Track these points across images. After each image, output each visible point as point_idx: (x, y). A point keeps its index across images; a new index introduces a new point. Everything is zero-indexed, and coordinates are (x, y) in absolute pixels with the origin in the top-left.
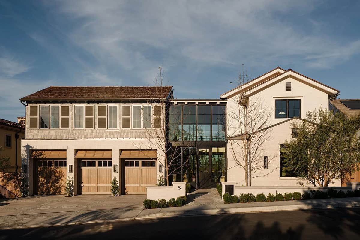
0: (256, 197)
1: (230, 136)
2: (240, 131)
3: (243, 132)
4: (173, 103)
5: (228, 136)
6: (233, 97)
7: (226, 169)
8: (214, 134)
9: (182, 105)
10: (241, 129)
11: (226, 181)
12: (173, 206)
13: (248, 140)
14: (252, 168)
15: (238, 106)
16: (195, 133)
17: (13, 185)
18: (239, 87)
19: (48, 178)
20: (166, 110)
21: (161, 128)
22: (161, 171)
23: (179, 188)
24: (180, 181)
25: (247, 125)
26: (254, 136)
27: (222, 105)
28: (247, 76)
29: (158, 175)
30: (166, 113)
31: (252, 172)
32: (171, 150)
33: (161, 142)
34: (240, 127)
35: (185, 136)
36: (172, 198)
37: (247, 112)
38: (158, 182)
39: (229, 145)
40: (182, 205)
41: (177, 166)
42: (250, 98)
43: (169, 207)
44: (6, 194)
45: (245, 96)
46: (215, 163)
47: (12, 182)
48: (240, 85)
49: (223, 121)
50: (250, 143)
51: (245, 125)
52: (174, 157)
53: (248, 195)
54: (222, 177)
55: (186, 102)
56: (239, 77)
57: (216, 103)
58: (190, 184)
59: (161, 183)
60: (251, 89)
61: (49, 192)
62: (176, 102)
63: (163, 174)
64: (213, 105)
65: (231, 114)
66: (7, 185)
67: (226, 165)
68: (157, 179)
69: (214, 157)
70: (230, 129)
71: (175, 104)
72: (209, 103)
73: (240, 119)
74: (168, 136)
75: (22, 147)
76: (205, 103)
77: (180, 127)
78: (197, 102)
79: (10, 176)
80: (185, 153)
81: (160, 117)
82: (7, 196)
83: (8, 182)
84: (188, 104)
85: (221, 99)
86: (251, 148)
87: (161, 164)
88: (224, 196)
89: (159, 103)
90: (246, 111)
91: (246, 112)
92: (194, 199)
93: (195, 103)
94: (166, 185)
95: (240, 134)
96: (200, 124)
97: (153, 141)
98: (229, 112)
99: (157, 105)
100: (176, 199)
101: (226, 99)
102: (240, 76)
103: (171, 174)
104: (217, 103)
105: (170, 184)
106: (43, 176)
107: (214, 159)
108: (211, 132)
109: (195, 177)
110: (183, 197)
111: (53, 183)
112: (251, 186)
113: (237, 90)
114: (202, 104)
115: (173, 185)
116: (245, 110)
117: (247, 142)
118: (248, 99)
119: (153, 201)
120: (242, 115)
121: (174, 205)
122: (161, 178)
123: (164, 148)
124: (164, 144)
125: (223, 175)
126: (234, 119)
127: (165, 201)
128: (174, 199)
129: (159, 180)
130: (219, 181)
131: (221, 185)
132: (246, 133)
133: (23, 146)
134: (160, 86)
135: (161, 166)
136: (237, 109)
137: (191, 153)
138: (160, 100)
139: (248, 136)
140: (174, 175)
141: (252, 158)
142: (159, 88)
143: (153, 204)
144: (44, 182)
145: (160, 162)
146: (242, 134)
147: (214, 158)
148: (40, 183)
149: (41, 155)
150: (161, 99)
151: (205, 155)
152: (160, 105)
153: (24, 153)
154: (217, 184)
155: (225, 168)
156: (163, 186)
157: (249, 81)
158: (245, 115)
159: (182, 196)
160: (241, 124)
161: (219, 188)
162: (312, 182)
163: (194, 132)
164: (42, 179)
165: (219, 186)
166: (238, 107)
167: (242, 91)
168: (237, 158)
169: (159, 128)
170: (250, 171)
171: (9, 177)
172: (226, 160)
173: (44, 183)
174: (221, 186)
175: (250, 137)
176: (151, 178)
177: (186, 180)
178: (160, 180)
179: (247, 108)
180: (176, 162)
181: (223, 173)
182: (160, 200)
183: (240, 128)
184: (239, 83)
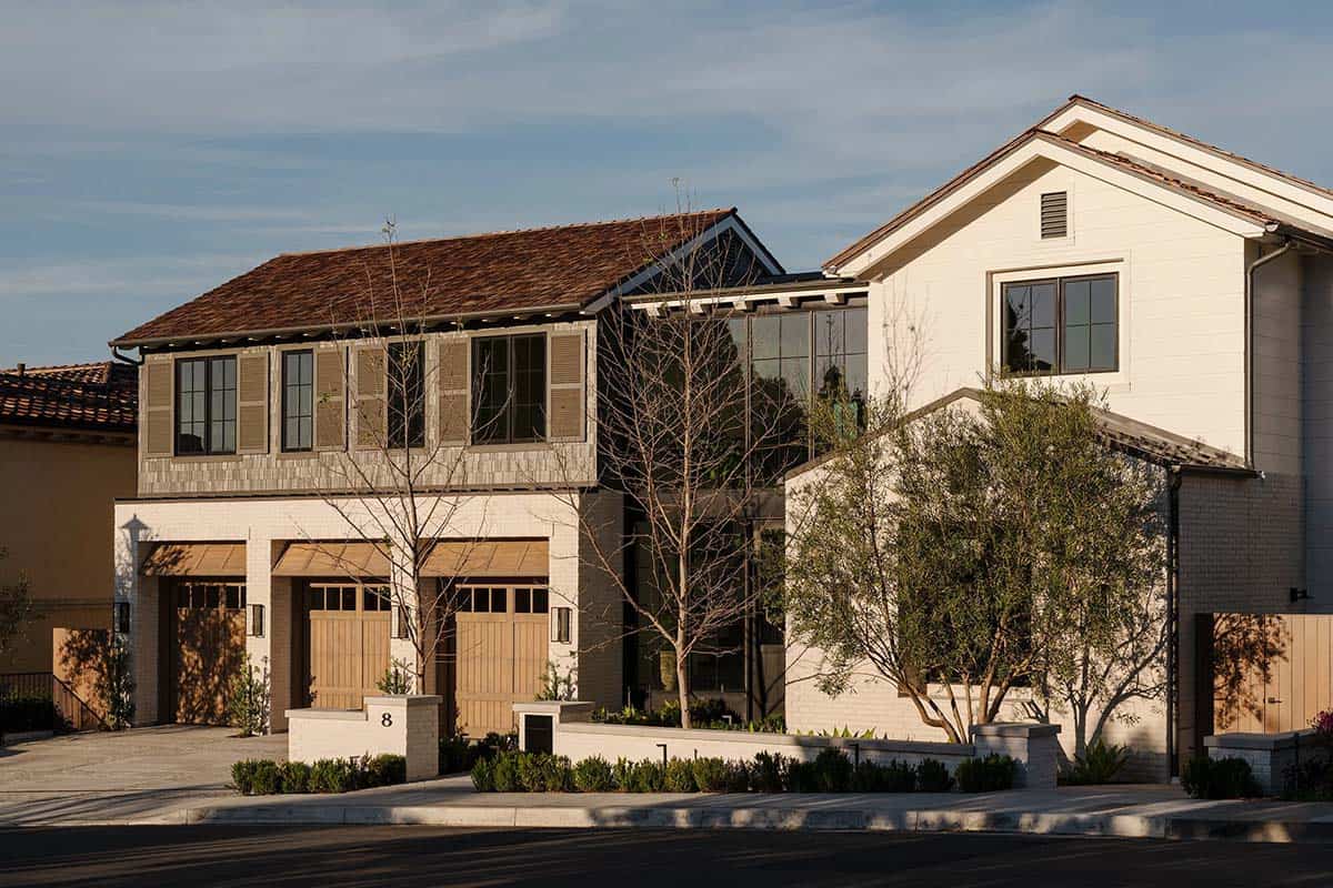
17: (94, 681)
19: (209, 654)
44: (70, 712)
47: (90, 667)
61: (211, 713)
66: (77, 677)
75: (116, 529)
79: (84, 642)
82: (76, 723)
83: (79, 665)
104: (827, 301)
106: (193, 647)
111: (224, 676)
133: (121, 525)
144: (198, 669)
148: (184, 674)
149: (175, 562)
153: (123, 556)
162: (1033, 715)
164: (190, 657)
171: (82, 646)
173: (196, 672)
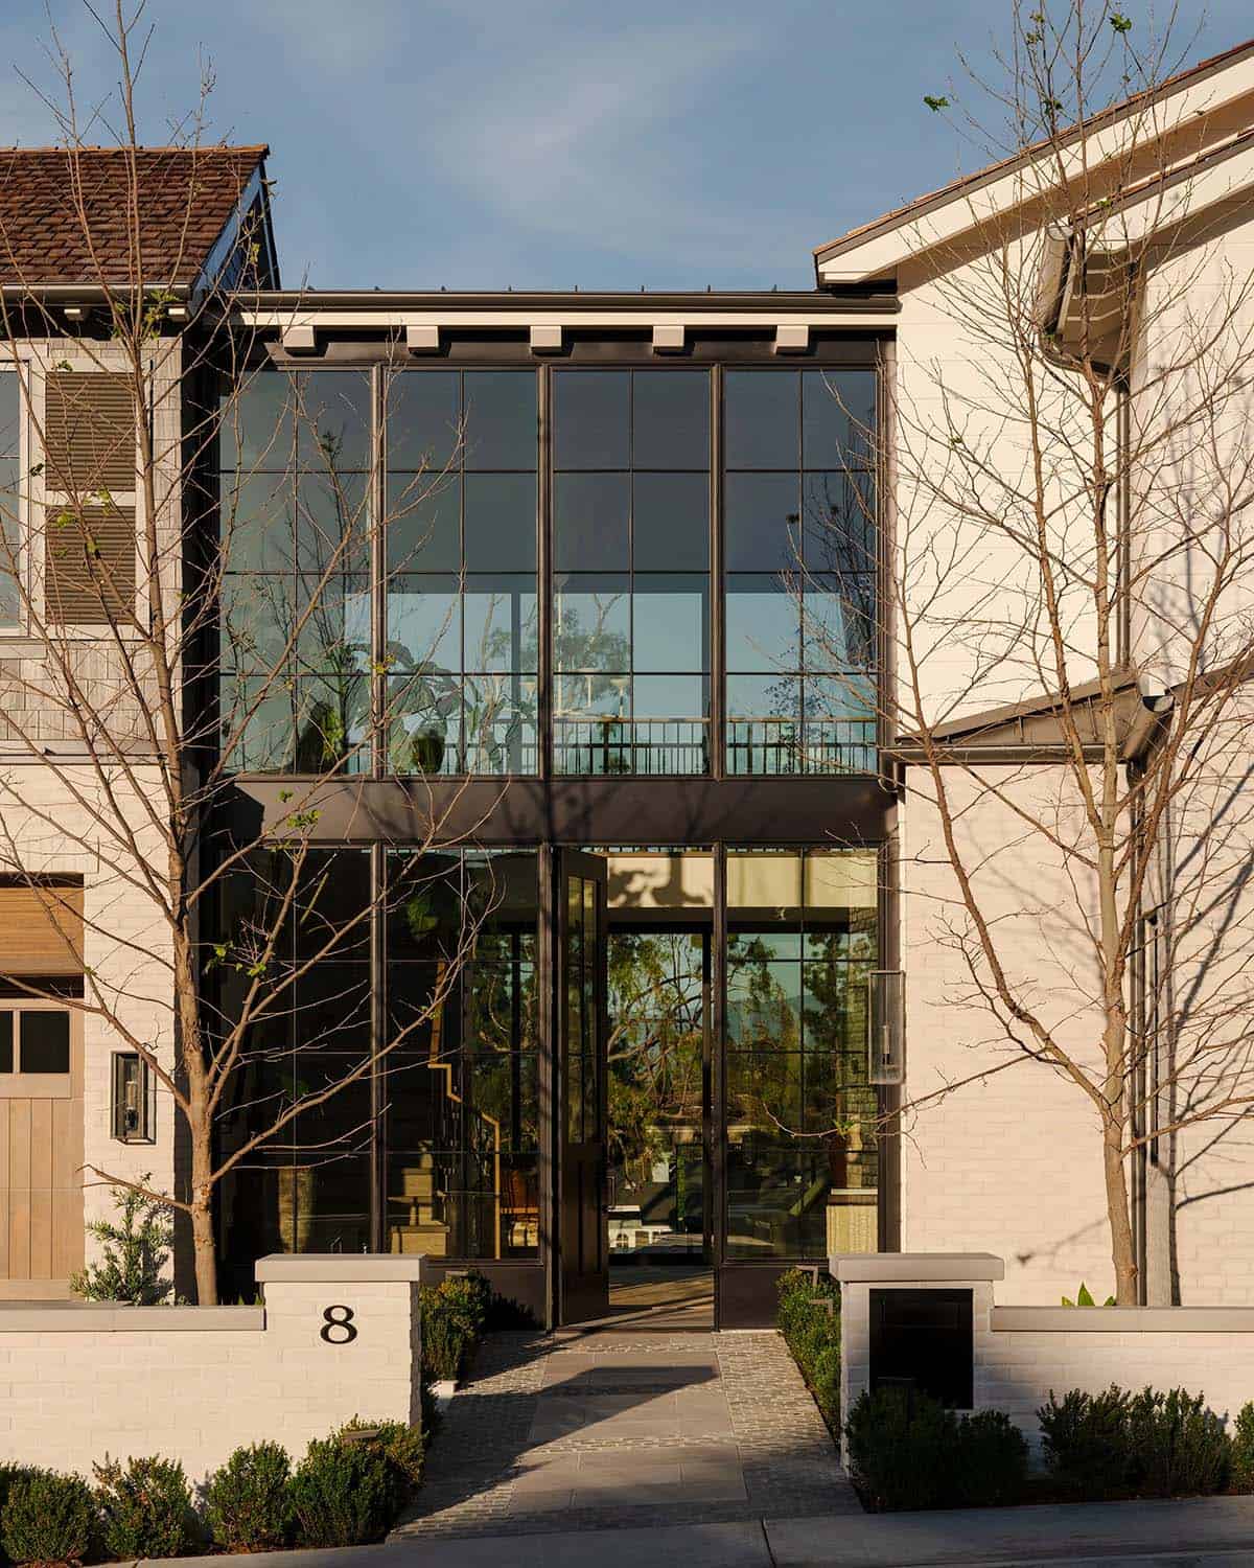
0: (1231, 1430)
1: (929, 724)
2: (1049, 660)
3: (1083, 673)
4: (273, 333)
5: (907, 725)
6: (963, 272)
7: (888, 1100)
8: (744, 699)
9: (371, 361)
10: (1057, 631)
11: (888, 1237)
12: (269, 1544)
13: (1138, 764)
14: (1183, 1087)
15: (1018, 372)
16: (530, 689)
18: (1037, 154)
20: (189, 418)
21: (127, 631)
22: (129, 1123)
23: (339, 1324)
24: (355, 1241)
25: (1124, 594)
26: (1207, 713)
27: (831, 366)
28: (1120, 26)
29: (89, 1176)
30: (187, 448)
31: (1190, 1139)
32: (239, 879)
33: (121, 786)
34: (1045, 614)
35: (412, 723)
36: (250, 1439)
37: (1123, 446)
38: (95, 1255)
39: (912, 822)
40: (371, 1523)
41: (314, 1074)
42: (1161, 283)
43: (220, 1549)
45: (1101, 260)
46: (775, 1029)
48: (1040, 138)
49: (847, 550)
50: (1163, 802)
51: (1099, 591)
52: (275, 970)
53: (1146, 1402)
54: (843, 1202)
55: (423, 328)
56: (1031, 40)
57: (769, 333)
58: (471, 1278)
59: (132, 1262)
60: (1168, 181)
62: (299, 328)
63: (154, 1164)
64: (729, 364)
65: (936, 460)
67: (891, 1059)
68: (91, 1215)
69: (759, 956)
70: (923, 636)
71: (294, 352)
72: (692, 334)
73: (1042, 520)
74: (215, 712)
76: (646, 333)
77: (357, 616)
78: (546, 328)
80: (413, 912)
81: (120, 499)
84: (441, 352)
85: (825, 287)
86: (1179, 858)
87: (131, 1049)
88: (855, 1417)
89: (103, 334)
90: (1110, 428)
91: (1109, 446)
92: (531, 1456)
93: (522, 334)
94: (188, 1292)
95: (1038, 691)
96: (587, 579)
97: (38, 782)
98: (917, 442)
99: (83, 357)
100: (298, 1456)
101: (882, 289)
102: (1031, 27)
103: (245, 1159)
104: (781, 341)
105: (237, 1287)
107: (763, 983)
108: (715, 676)
109: (532, 1196)
110: (387, 1434)
112: (1176, 1300)
113: (1003, 195)
114: (608, 350)
115: (268, 1291)
116: (1099, 423)
117: (1123, 786)
118: (1137, 294)
119: (27, 1477)
120: (1066, 484)
121: (277, 1530)
122: (131, 1206)
123: (162, 858)
124: (164, 811)
125: (854, 1172)
126: (971, 529)
127: (170, 1477)
128: (272, 1458)
129: (108, 1232)
130: (809, 1235)
131: (831, 1285)
132: (1107, 685)
134: (114, 147)
135: (129, 1065)
136: (1004, 408)
137: (478, 913)
138: (117, 308)
139: (1143, 720)
140: (287, 1173)
141: (1183, 977)
142: (93, 161)
143: (30, 1518)
145: (113, 1020)
146: (1071, 703)
147: (766, 977)
150: (124, 297)
151: (661, 942)
152: (112, 358)
154: (787, 1277)
155: (876, 1088)
156: (151, 1296)
157: (1139, 85)
158: (1100, 471)
159: (366, 1419)
160: (1060, 583)
161: (807, 1320)
163: (516, 675)
165: (810, 1296)
166: (1021, 386)
167: (1068, 197)
168: (1008, 980)
169: (104, 631)
170: (1163, 1124)
172: (884, 1005)
174: (829, 1302)
175: (1158, 732)
176: (23, 1210)
177: (428, 1229)
178: (119, 1225)
179: (1123, 387)
180: (311, 1024)
181: (857, 1145)
182: (109, 1474)
183: (1045, 627)
184: (1033, 103)
